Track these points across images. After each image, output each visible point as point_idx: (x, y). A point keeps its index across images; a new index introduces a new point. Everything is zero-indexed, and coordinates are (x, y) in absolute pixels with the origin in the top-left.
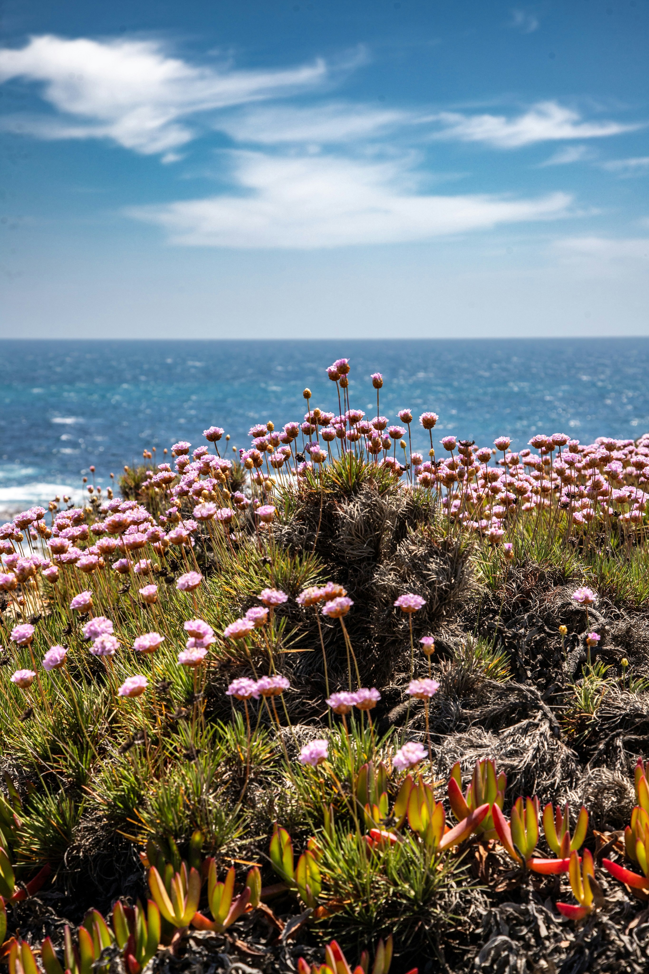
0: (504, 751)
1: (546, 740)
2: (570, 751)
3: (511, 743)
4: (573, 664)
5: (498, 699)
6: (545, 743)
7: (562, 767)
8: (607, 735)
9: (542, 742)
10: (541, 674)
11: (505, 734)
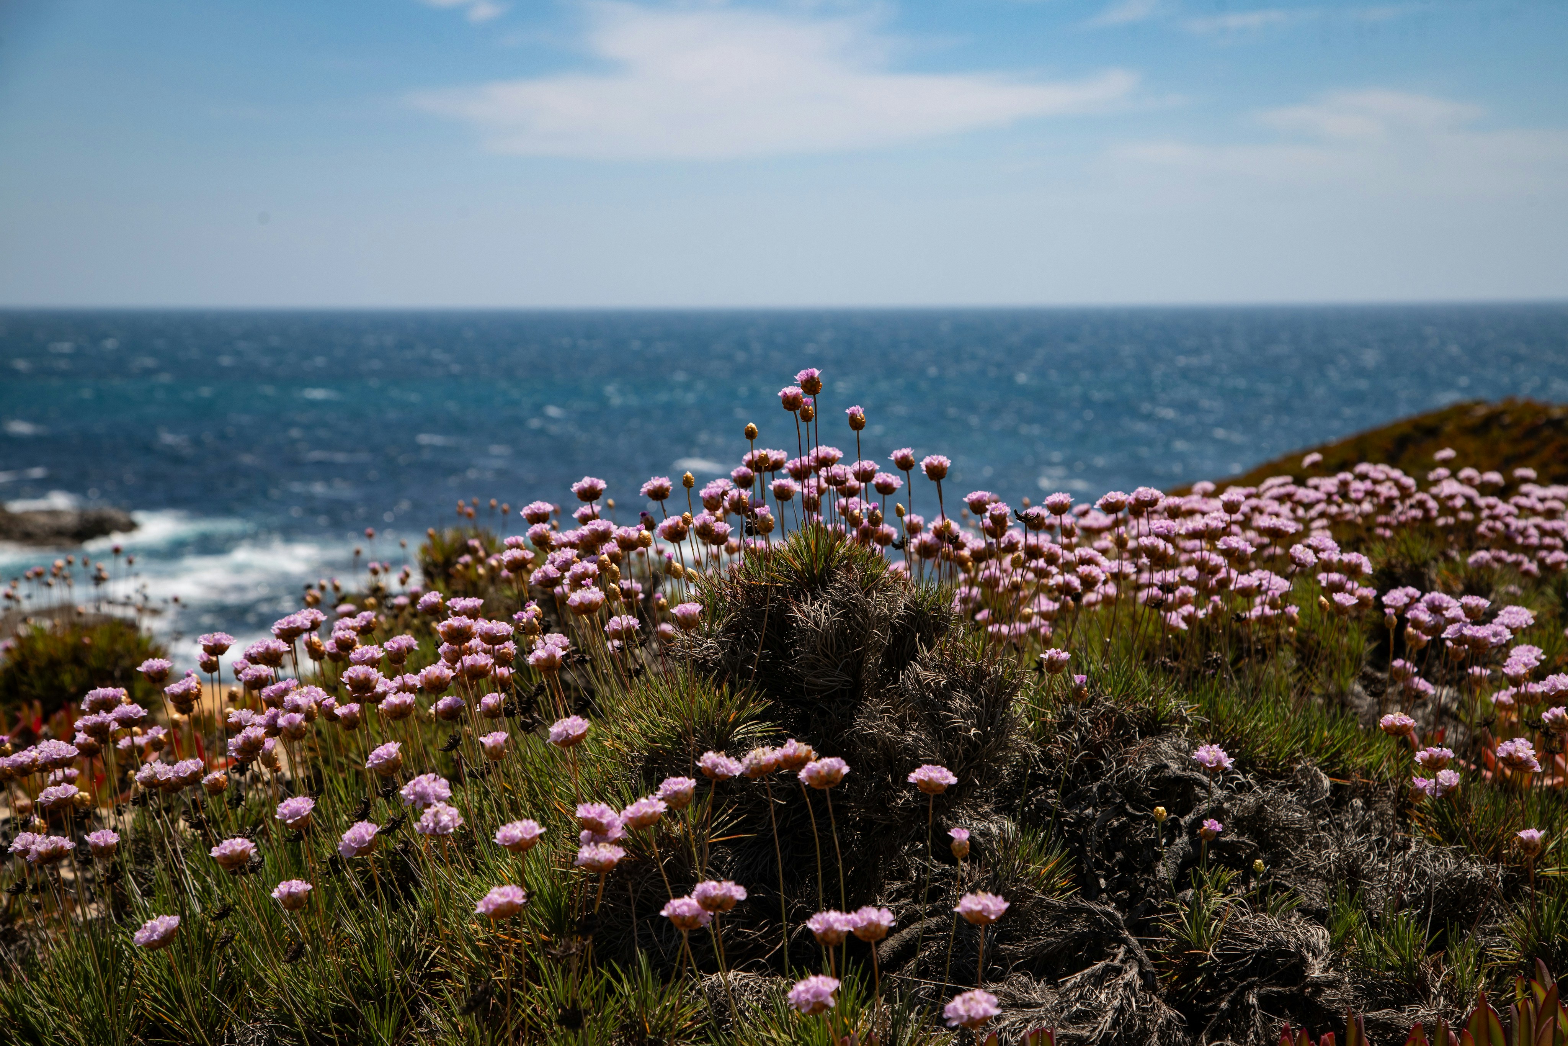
0: (1066, 1013)
1: (1134, 994)
2: (1173, 1013)
3: (1077, 1001)
4: (1173, 866)
5: (1054, 927)
6: (1133, 1000)
7: (1159, 1039)
8: (1231, 987)
9: (1128, 999)
10: (1121, 884)
11: (1068, 985)
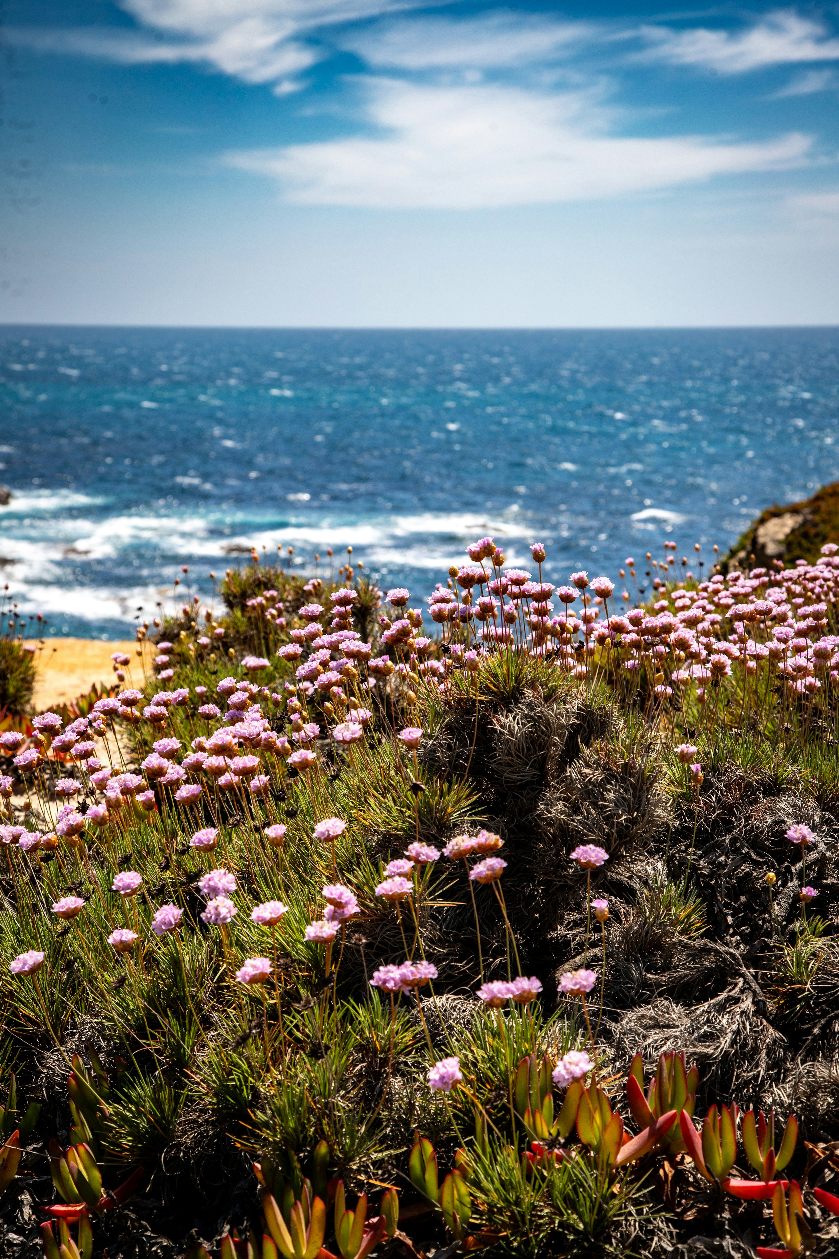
0: (696, 1035)
1: (748, 1019)
2: (778, 1035)
3: (704, 1024)
4: (785, 905)
5: (689, 962)
6: (747, 1024)
7: (768, 1055)
8: (824, 1013)
9: (743, 1023)
10: (744, 921)
11: (698, 1012)
